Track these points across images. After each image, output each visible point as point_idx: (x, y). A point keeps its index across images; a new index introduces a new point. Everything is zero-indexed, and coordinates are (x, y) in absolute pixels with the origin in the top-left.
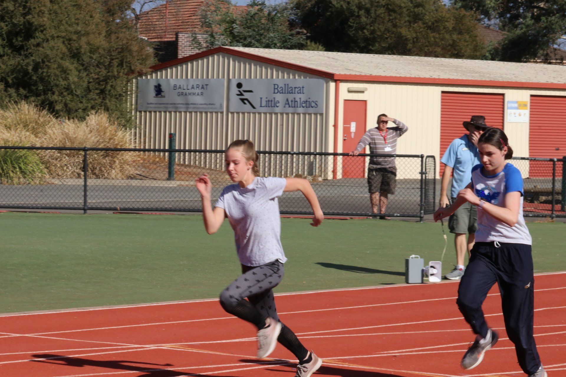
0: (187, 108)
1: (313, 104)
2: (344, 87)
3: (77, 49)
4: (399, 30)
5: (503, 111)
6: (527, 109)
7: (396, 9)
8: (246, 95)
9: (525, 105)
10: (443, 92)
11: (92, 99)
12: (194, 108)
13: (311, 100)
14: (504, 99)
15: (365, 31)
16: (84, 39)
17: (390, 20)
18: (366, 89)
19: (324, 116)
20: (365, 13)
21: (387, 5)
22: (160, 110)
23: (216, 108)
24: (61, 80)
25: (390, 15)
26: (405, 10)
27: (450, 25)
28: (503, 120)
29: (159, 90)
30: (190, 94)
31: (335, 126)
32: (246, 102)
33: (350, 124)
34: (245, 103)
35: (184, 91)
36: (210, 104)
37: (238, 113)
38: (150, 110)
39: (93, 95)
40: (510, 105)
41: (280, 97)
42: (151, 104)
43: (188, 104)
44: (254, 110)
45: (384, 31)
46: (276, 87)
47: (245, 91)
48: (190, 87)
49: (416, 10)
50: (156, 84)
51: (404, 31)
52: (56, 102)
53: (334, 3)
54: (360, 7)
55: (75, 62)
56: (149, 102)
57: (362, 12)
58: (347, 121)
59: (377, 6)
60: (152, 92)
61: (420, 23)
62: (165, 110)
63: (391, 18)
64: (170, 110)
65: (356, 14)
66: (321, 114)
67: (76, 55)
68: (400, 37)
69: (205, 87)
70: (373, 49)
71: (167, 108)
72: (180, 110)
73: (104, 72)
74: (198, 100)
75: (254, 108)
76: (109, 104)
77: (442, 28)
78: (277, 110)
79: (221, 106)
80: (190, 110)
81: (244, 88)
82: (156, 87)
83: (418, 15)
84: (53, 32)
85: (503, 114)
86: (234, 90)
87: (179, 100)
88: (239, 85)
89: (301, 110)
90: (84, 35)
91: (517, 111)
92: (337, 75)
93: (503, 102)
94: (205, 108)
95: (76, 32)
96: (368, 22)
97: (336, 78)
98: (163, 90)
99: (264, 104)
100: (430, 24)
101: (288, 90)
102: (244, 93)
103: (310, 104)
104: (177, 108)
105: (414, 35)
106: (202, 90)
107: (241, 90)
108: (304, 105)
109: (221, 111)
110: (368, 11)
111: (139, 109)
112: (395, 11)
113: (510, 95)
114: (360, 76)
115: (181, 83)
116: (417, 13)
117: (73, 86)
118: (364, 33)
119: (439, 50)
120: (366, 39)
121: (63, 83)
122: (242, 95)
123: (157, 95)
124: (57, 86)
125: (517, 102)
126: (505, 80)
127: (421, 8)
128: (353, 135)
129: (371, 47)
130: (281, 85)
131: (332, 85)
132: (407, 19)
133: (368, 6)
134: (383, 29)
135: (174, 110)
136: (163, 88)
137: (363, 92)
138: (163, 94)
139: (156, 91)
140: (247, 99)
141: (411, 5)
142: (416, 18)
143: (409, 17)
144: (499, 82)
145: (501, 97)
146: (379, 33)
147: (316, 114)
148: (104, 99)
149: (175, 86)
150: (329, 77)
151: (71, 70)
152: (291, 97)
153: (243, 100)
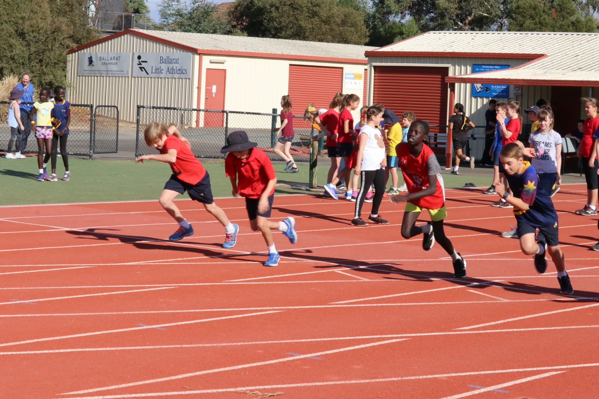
0: (107, 74)
1: (184, 72)
2: (206, 59)
3: (22, 30)
4: (300, 22)
5: (342, 80)
6: (362, 79)
7: (298, 7)
8: (143, 65)
9: (360, 77)
10: (290, 65)
11: (33, 66)
12: (111, 74)
13: (183, 69)
14: (342, 72)
15: (275, 22)
16: (27, 23)
17: (293, 15)
18: (225, 61)
19: (191, 79)
20: (275, 9)
21: (292, 4)
22: (91, 75)
23: (124, 74)
24: (8, 52)
25: (294, 12)
26: (305, 8)
27: (339, 21)
28: (342, 87)
29: (91, 61)
30: (109, 63)
31: (199, 88)
32: (143, 69)
33: (212, 87)
34: (142, 71)
35: (106, 62)
36: (121, 71)
37: (138, 77)
38: (85, 75)
39: (33, 63)
40: (347, 76)
41: (164, 66)
42: (86, 70)
43: (107, 71)
44: (147, 76)
45: (289, 23)
46: (162, 59)
47: (142, 62)
48: (109, 59)
49: (314, 8)
50: (90, 57)
51: (303, 23)
52: (5, 68)
53: (256, 2)
54: (272, 6)
55: (21, 40)
56: (85, 70)
57: (273, 9)
58: (208, 84)
59: (284, 5)
60: (87, 62)
61: (316, 18)
62: (94, 75)
63: (294, 13)
64: (97, 75)
65: (269, 10)
66: (189, 79)
67: (22, 35)
68: (300, 27)
69: (118, 58)
70: (281, 35)
71: (95, 74)
72: (103, 75)
73: (42, 47)
74: (114, 68)
75: (148, 74)
76: (45, 70)
77: (332, 22)
78: (162, 75)
79: (128, 73)
80: (109, 75)
81: (142, 59)
82: (89, 58)
83: (316, 12)
84: (6, 18)
85: (342, 83)
86: (136, 61)
87: (103, 68)
88: (139, 57)
89: (176, 76)
90: (27, 20)
91: (353, 81)
92: (201, 50)
93: (342, 74)
94: (118, 74)
95: (23, 18)
96: (277, 16)
97: (199, 52)
98: (93, 61)
99: (154, 71)
100: (324, 18)
101: (169, 61)
102: (142, 63)
103: (182, 72)
104: (101, 73)
105: (311, 26)
106: (116, 61)
107: (140, 60)
108: (178, 72)
109: (128, 76)
110: (277, 8)
111: (79, 75)
112: (297, 9)
113: (347, 68)
114: (220, 51)
115: (104, 55)
116: (315, 11)
117: (16, 57)
118: (274, 24)
119: (330, 37)
120: (276, 29)
121: (9, 55)
122: (140, 64)
123: (89, 64)
124: (5, 56)
125: (353, 74)
126: (344, 57)
127: (318, 8)
128: (214, 95)
129: (279, 34)
130: (165, 57)
131: (197, 57)
132: (307, 14)
133: (278, 5)
134: (288, 21)
135: (99, 75)
136: (94, 59)
137: (223, 63)
138: (93, 63)
139: (89, 61)
140: (143, 68)
141: (310, 5)
142: (315, 14)
143: (309, 13)
144: (338, 59)
145: (341, 70)
146: (283, 24)
147: (186, 79)
148: (41, 66)
149: (100, 58)
150: (194, 51)
151: (15, 45)
152: (170, 66)
153: (141, 68)
